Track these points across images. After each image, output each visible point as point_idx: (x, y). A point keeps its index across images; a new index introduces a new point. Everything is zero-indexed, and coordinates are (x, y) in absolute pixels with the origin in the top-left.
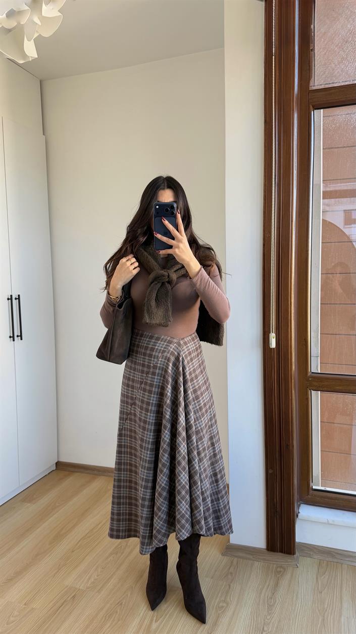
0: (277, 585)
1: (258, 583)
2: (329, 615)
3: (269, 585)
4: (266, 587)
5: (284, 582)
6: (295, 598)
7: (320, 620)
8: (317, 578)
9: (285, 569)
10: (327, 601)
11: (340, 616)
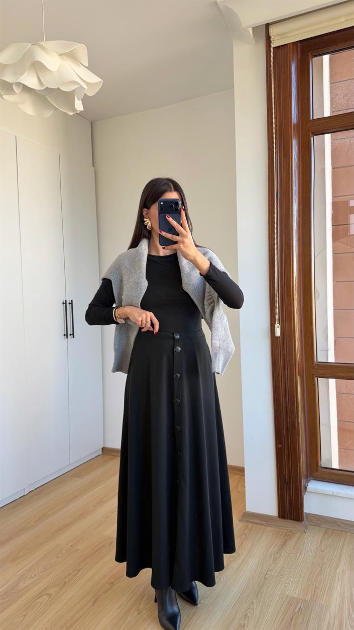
0: (284, 544)
1: (268, 541)
2: (327, 568)
3: (276, 544)
4: (274, 546)
5: (291, 543)
6: (298, 554)
7: (318, 570)
8: (321, 542)
9: (293, 534)
10: (327, 558)
11: (337, 568)
